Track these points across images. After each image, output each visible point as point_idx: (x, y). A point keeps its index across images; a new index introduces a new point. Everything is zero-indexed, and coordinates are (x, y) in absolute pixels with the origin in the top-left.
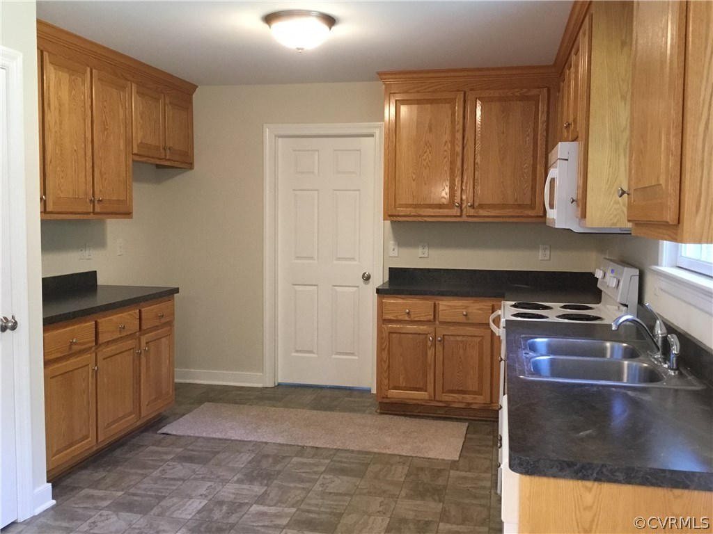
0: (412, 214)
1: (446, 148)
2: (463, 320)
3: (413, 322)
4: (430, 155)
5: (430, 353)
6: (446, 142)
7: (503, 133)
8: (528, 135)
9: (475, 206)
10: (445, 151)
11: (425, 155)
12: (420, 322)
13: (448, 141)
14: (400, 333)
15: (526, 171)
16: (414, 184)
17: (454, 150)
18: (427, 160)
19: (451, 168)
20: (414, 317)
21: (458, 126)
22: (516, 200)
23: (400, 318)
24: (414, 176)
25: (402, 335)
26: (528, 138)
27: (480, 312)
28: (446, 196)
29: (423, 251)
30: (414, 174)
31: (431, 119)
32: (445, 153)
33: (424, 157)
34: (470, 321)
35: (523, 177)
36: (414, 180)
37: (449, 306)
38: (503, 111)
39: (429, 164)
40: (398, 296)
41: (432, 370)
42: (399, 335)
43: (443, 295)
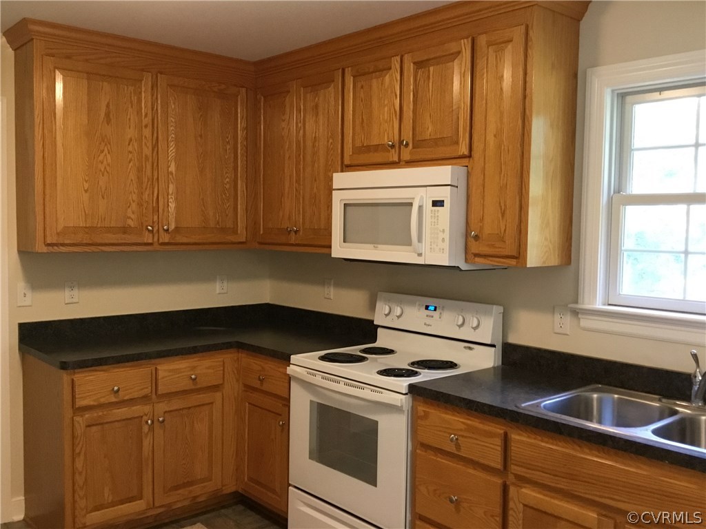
0: (85, 242)
1: (130, 148)
2: (190, 386)
3: (123, 403)
4: (109, 156)
5: (147, 443)
6: (131, 140)
7: (201, 136)
8: (228, 143)
9: (170, 230)
10: (130, 152)
11: (102, 155)
12: (132, 402)
13: (133, 138)
14: (102, 424)
15: (227, 186)
16: (86, 197)
17: (142, 153)
18: (105, 162)
19: (138, 178)
20: (125, 396)
21: (146, 119)
22: (218, 223)
23: (102, 400)
24: (86, 186)
25: (106, 426)
26: (228, 147)
27: (211, 371)
28: (133, 216)
29: (72, 293)
30: (86, 182)
31: (108, 104)
32: (130, 156)
33: (101, 158)
34: (199, 386)
35: (225, 194)
36: (86, 191)
37: (170, 371)
38: (200, 109)
39: (108, 169)
40: (100, 368)
41: (150, 465)
42: (99, 427)
43: (164, 356)
